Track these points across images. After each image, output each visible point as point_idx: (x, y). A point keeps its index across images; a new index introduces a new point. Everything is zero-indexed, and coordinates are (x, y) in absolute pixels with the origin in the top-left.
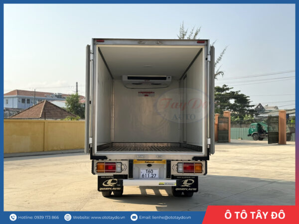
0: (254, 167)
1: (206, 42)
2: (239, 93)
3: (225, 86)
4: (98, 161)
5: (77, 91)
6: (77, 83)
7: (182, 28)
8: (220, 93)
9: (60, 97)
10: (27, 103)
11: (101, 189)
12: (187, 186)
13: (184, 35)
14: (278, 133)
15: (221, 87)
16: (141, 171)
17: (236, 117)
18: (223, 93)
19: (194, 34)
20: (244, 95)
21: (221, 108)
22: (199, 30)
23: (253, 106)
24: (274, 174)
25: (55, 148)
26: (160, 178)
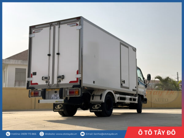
6: (177, 73)
11: (55, 110)
12: (97, 108)
16: (52, 95)
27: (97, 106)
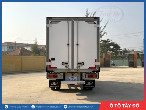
0: (121, 77)
1: (98, 18)
2: (115, 43)
3: (108, 39)
4: (49, 73)
5: (36, 42)
6: (36, 39)
7: (87, 12)
8: (106, 43)
9: (28, 45)
10: (12, 48)
13: (88, 15)
14: (133, 62)
15: (106, 40)
16: (69, 77)
17: (114, 55)
18: (107, 43)
19: (93, 15)
20: (117, 44)
21: (106, 51)
22: (95, 12)
23: (122, 49)
24: (130, 80)
25: (27, 70)
26: (78, 81)
27: (90, 83)
